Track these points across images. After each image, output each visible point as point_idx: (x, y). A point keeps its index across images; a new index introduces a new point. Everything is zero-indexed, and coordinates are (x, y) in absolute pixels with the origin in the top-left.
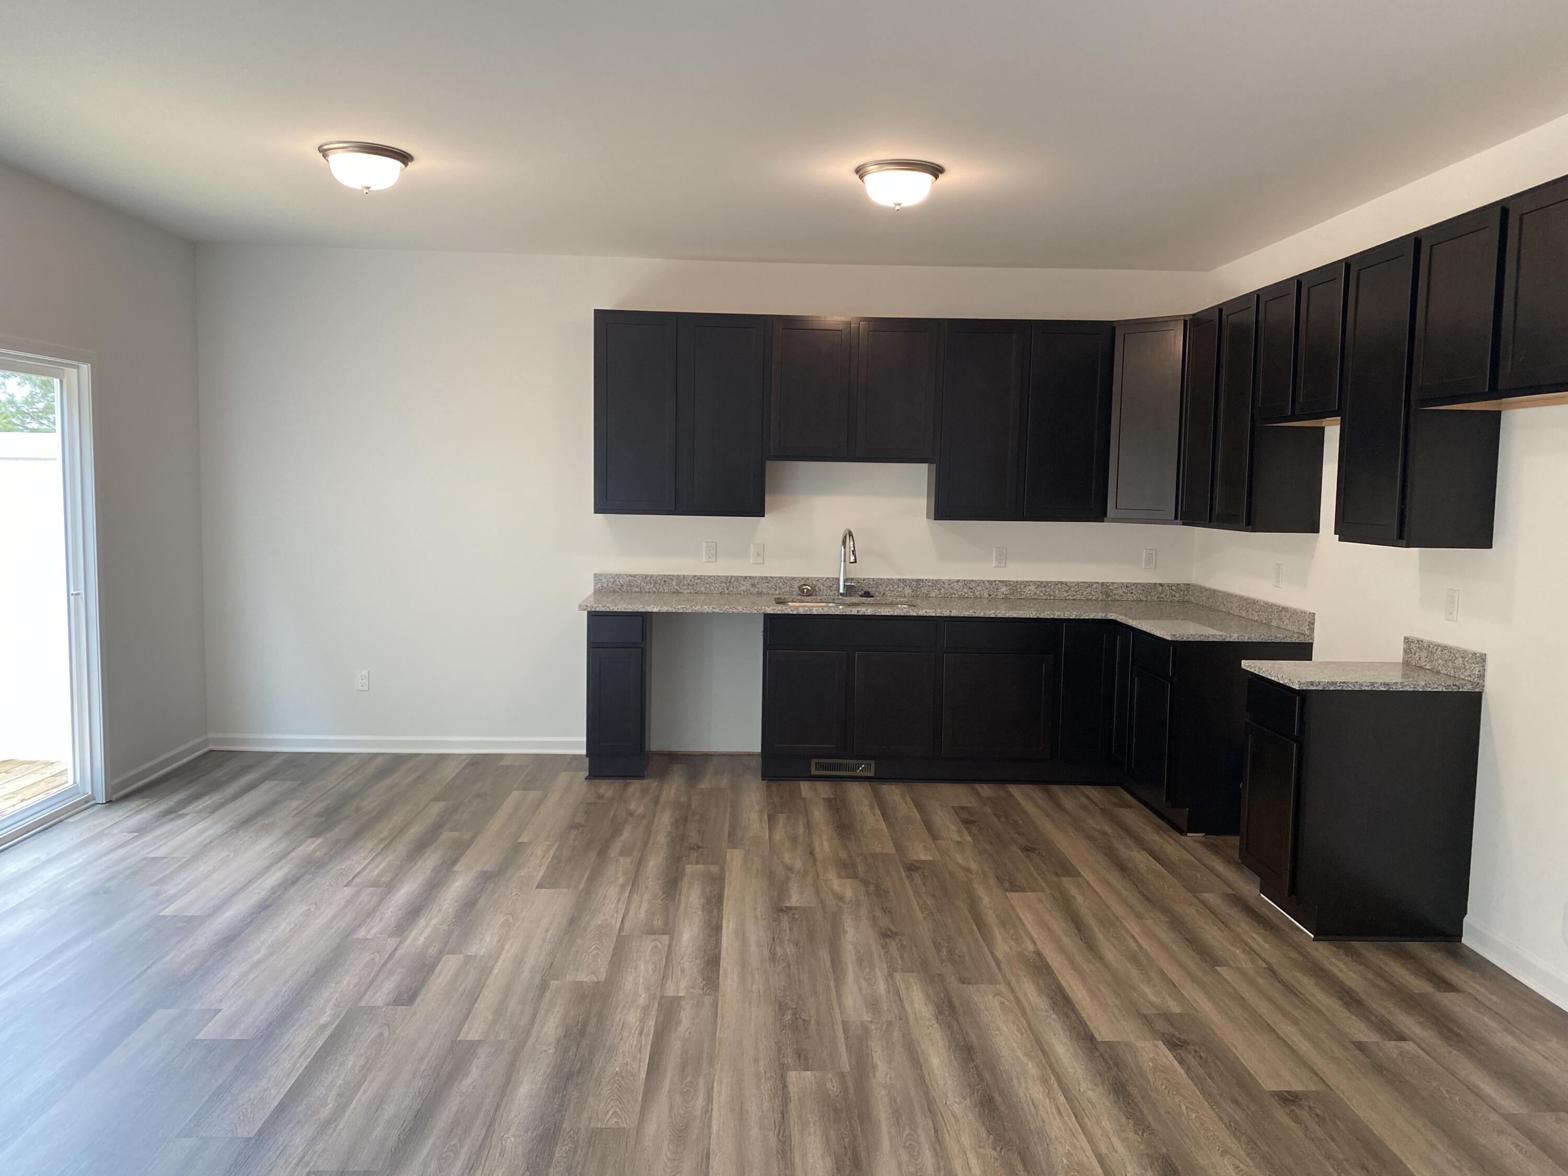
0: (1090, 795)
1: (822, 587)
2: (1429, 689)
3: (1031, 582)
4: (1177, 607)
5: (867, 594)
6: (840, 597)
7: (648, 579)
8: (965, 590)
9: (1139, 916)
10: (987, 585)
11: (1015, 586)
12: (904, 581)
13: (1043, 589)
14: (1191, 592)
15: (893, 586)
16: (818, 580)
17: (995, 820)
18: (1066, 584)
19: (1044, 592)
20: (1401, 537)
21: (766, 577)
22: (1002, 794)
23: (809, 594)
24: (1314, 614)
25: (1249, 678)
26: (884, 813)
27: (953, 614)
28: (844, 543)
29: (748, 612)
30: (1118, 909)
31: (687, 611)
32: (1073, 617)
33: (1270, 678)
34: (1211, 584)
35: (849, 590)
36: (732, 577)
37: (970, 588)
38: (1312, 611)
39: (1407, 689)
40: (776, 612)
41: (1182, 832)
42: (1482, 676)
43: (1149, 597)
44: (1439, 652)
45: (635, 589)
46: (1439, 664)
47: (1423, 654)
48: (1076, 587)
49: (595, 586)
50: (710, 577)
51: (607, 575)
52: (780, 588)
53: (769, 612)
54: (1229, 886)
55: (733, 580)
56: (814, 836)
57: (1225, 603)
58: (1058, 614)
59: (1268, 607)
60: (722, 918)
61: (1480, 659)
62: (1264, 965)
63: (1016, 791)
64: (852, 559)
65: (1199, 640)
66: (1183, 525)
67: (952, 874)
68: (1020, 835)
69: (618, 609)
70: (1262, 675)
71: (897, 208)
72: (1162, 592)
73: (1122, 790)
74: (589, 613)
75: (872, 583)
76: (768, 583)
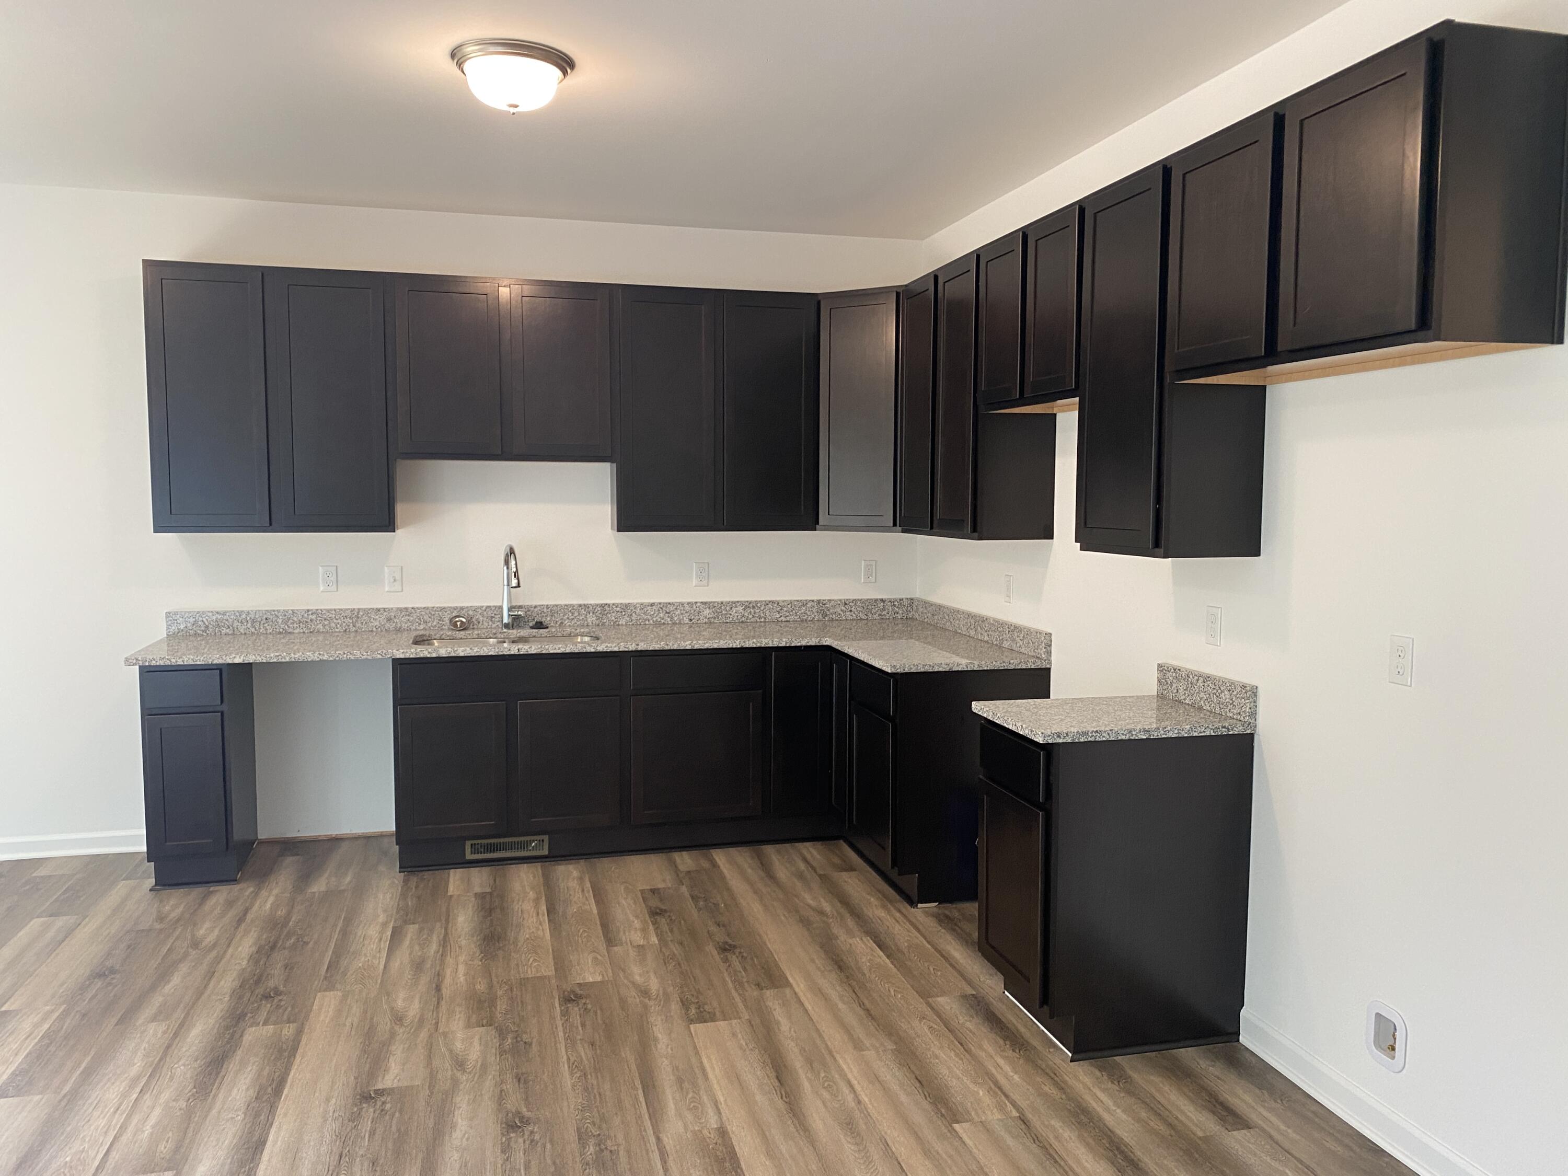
0: (808, 857)
1: (481, 619)
2: (1195, 734)
3: (738, 602)
4: (900, 625)
5: (540, 625)
6: (505, 630)
7: (244, 616)
8: (661, 615)
9: (858, 1046)
10: (687, 608)
11: (719, 608)
12: (586, 606)
13: (752, 611)
14: (915, 608)
15: (573, 614)
16: (475, 610)
17: (690, 904)
18: (778, 604)
19: (752, 613)
20: (1157, 544)
21: (406, 609)
22: (706, 864)
23: (464, 627)
24: (1051, 634)
25: (981, 724)
26: (551, 911)
27: (640, 648)
28: (507, 563)
29: (369, 658)
30: (834, 1036)
31: (283, 660)
32: (783, 644)
33: (1007, 726)
34: (937, 598)
35: (516, 622)
36: (359, 609)
37: (667, 613)
38: (1049, 631)
39: (1171, 735)
40: (407, 656)
41: (912, 903)
42: (1253, 714)
43: (870, 615)
44: (1200, 683)
45: (224, 631)
46: (1201, 699)
47: (1182, 686)
48: (789, 606)
49: (168, 628)
50: (328, 611)
51: (185, 612)
52: (425, 622)
53: (398, 657)
54: (970, 983)
55: (361, 613)
56: (448, 958)
57: (952, 620)
58: (765, 642)
59: (999, 626)
60: (271, 1124)
61: (1250, 693)
62: (1015, 1113)
63: (720, 856)
64: (514, 582)
65: (922, 670)
66: (902, 532)
67: (623, 1002)
68: (719, 925)
69: (183, 661)
70: (997, 722)
71: (512, 110)
72: (884, 609)
73: (844, 844)
74: (142, 668)
75: (545, 610)
76: (409, 615)
